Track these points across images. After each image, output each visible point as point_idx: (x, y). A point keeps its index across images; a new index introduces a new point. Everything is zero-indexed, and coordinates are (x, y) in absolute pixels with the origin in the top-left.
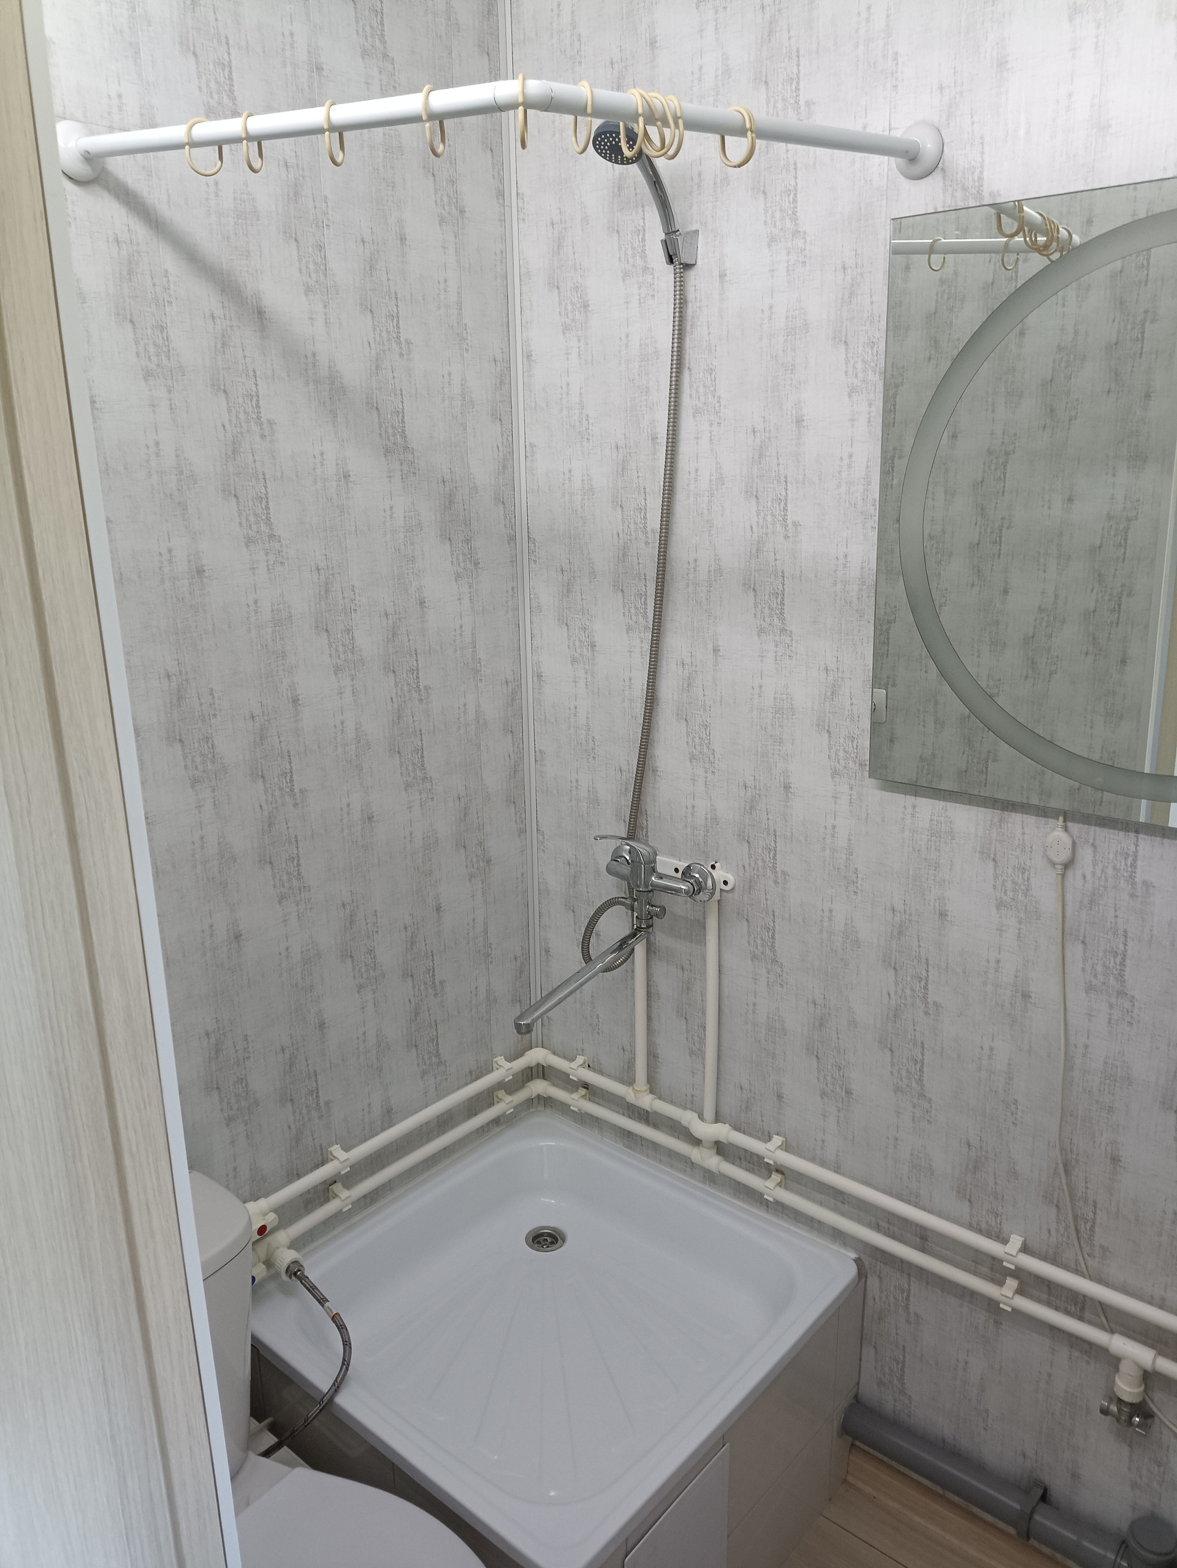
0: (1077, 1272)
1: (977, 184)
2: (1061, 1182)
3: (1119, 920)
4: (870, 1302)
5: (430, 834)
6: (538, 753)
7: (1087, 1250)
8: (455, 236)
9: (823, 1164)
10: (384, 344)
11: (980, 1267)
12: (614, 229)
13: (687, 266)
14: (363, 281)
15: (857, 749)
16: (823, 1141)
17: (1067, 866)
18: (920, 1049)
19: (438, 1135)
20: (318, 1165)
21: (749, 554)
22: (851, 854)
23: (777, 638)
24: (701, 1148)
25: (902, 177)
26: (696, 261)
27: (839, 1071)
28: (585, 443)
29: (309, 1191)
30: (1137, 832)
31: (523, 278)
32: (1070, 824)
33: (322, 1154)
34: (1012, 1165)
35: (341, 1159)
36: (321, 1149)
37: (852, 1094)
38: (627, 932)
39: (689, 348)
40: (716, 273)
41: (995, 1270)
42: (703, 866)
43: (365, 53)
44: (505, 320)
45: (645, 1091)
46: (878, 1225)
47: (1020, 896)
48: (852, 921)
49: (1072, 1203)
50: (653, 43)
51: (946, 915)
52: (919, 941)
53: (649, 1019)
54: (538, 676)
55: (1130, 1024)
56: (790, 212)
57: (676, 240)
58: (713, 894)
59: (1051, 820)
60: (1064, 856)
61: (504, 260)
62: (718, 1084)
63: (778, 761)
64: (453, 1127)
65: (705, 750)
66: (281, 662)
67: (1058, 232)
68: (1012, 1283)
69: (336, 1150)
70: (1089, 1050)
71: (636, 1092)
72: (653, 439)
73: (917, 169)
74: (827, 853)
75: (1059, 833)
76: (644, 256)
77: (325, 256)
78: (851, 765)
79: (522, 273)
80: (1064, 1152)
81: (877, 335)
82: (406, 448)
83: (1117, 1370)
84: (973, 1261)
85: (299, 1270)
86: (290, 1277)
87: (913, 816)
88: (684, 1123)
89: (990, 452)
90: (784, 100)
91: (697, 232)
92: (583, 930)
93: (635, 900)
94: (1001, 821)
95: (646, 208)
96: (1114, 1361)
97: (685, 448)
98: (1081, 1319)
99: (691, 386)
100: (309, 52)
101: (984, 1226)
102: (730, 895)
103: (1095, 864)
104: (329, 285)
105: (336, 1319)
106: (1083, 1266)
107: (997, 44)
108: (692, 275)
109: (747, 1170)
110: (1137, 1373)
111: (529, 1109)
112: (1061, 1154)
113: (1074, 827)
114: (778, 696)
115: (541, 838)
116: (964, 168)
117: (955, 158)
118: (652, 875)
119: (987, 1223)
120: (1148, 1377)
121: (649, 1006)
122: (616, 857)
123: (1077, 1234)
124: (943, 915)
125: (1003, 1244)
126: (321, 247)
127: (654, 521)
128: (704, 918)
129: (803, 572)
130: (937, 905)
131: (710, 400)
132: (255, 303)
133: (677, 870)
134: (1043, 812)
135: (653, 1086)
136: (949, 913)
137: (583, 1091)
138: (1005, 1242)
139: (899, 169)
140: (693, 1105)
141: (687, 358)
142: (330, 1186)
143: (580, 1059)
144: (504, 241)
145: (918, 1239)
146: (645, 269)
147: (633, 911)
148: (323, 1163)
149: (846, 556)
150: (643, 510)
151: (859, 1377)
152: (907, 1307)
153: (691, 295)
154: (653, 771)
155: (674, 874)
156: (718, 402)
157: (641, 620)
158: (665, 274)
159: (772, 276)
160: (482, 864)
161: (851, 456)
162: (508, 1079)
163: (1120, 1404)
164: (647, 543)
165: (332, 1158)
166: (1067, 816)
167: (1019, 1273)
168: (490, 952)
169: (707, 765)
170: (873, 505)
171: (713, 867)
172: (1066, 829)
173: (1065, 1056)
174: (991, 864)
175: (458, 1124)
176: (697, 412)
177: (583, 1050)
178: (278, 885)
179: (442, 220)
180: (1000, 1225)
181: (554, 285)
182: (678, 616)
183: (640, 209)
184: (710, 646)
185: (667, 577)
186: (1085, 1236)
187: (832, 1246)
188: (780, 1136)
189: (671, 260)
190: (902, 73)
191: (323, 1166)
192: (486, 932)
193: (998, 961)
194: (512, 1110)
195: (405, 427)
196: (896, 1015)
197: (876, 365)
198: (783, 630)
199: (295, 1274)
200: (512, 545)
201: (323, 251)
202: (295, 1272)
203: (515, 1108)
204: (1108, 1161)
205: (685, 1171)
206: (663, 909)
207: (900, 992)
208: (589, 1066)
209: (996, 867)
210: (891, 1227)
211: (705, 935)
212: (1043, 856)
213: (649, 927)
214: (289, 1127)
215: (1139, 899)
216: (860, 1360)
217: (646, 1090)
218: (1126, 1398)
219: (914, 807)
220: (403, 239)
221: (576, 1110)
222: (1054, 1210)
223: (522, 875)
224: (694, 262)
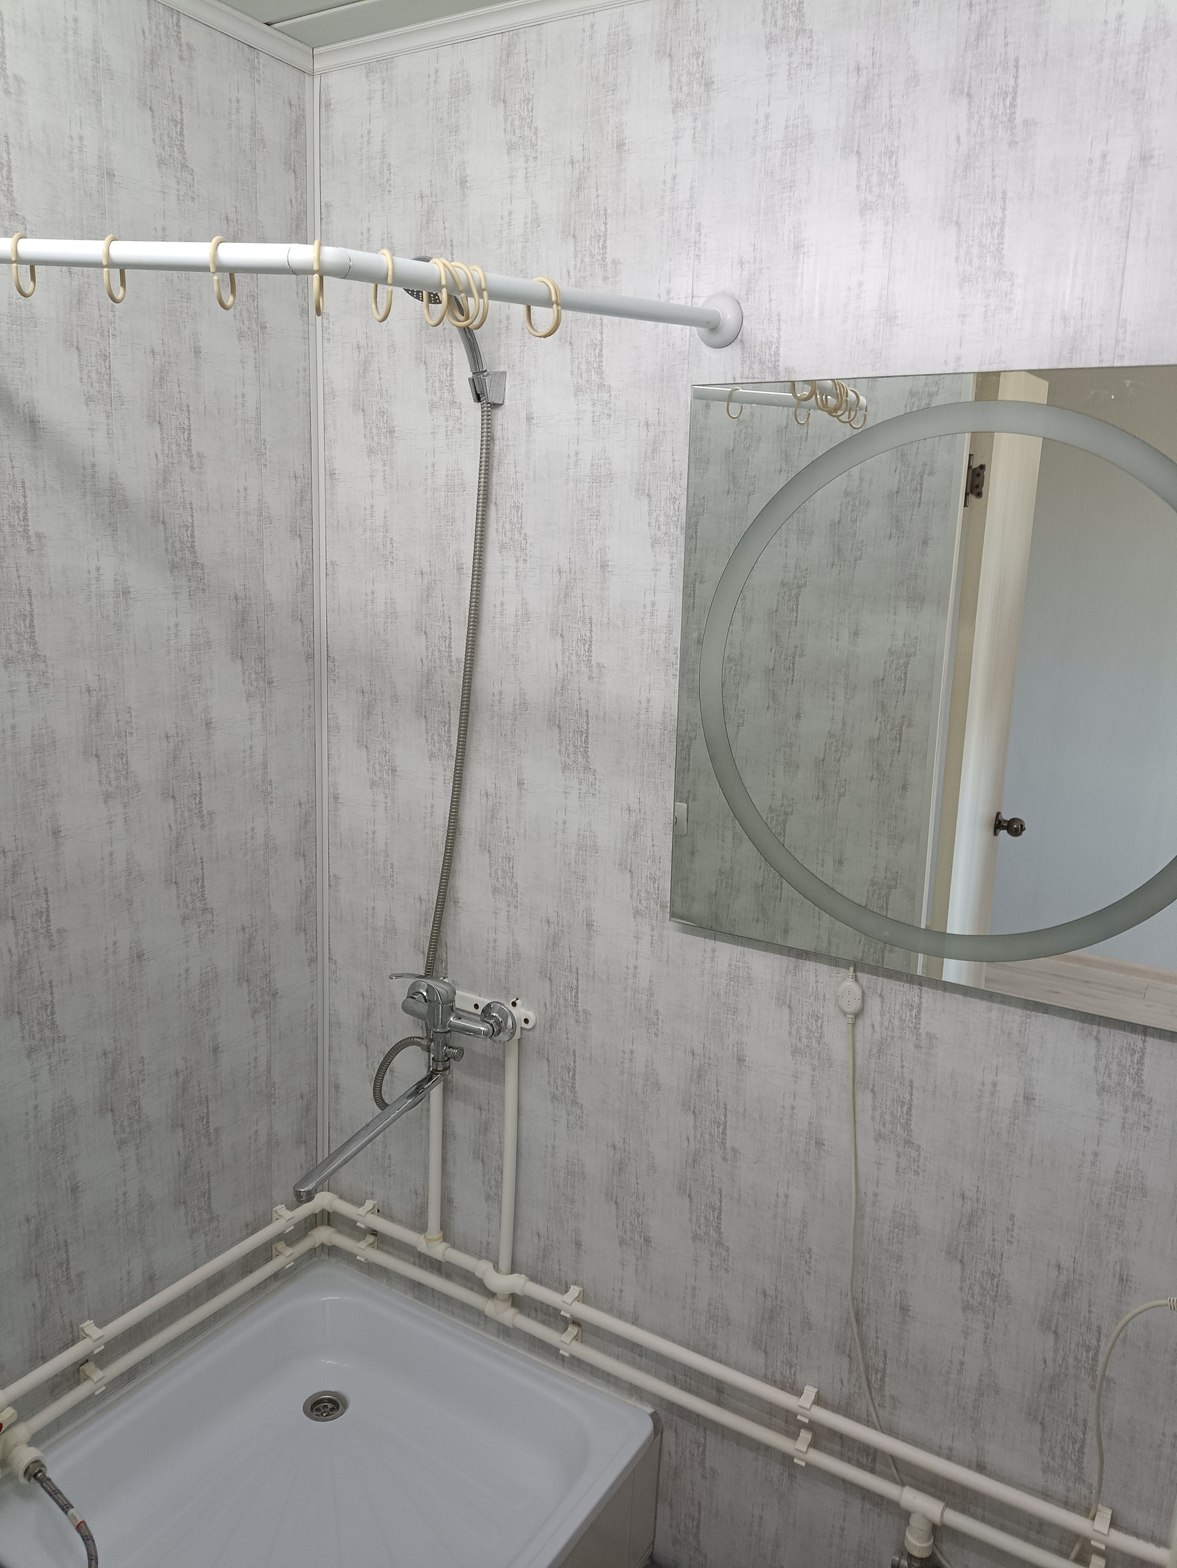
0: (868, 1423)
1: (773, 359)
2: (852, 1332)
3: (905, 1070)
4: (665, 1458)
5: (209, 968)
6: (332, 878)
7: (877, 1399)
8: (255, 352)
9: (621, 1315)
10: (173, 457)
11: (774, 1419)
12: (422, 360)
13: (495, 406)
14: (151, 393)
15: (658, 890)
16: (621, 1291)
17: (857, 1015)
18: (718, 1196)
19: (208, 1299)
20: (67, 1344)
21: (554, 691)
22: (652, 995)
23: (581, 776)
24: (496, 1301)
25: (703, 345)
26: (503, 401)
27: (638, 1217)
28: (389, 566)
29: (56, 1376)
30: (920, 984)
31: (326, 397)
32: (859, 974)
33: (72, 1332)
34: (806, 1314)
35: (95, 1335)
36: (72, 1326)
37: (650, 1241)
38: (424, 1073)
39: (496, 484)
40: (523, 415)
41: (789, 1423)
42: (503, 1005)
43: (161, 162)
44: (307, 437)
45: (438, 1240)
46: (675, 1377)
47: (814, 1044)
48: (652, 1064)
49: (862, 1352)
50: (463, 182)
51: (744, 1060)
52: (717, 1086)
53: (444, 1161)
54: (334, 798)
55: (917, 1173)
56: (596, 366)
57: (483, 381)
58: (513, 1034)
59: (842, 970)
60: (854, 1006)
61: (308, 378)
62: (514, 1231)
63: (581, 898)
64: (225, 1288)
65: (508, 883)
66: (41, 791)
67: (847, 396)
68: (806, 1436)
69: (89, 1327)
70: (879, 1199)
71: (429, 1241)
72: (458, 569)
73: (717, 339)
74: (629, 993)
75: (849, 984)
76: (451, 390)
77: (110, 366)
78: (653, 906)
79: (326, 392)
80: (855, 1302)
81: (679, 492)
82: (195, 564)
83: (908, 1523)
84: (768, 1413)
85: (40, 1471)
86: (29, 1480)
87: (712, 959)
88: (478, 1274)
89: (784, 584)
90: (592, 256)
91: (504, 373)
92: (377, 1066)
93: (431, 1040)
94: (796, 967)
95: (454, 344)
96: (905, 1515)
97: (491, 581)
98: (872, 1471)
99: (497, 521)
100: (99, 157)
101: (778, 1376)
102: (531, 1033)
103: (882, 1014)
104: (113, 395)
105: (81, 1528)
106: (875, 1418)
107: (794, 228)
108: (499, 415)
109: (543, 1322)
110: (927, 1528)
111: (311, 1259)
112: (853, 1304)
113: (864, 977)
114: (581, 832)
115: (333, 967)
116: (762, 342)
117: (753, 332)
118: (450, 1015)
119: (781, 1373)
120: (937, 1531)
121: (444, 1147)
122: (413, 994)
123: (868, 1385)
124: (741, 1060)
125: (797, 1396)
126: (105, 357)
127: (459, 651)
128: (504, 1057)
129: (607, 713)
130: (735, 1049)
131: (517, 536)
132: (27, 412)
133: (476, 1006)
134: (835, 962)
135: (447, 1235)
136: (747, 1059)
137: (370, 1239)
138: (799, 1393)
139: (700, 336)
140: (488, 1253)
141: (494, 493)
142: (81, 1366)
143: (369, 1204)
144: (307, 358)
145: (714, 1392)
146: (453, 403)
147: (429, 1051)
148: (74, 1342)
149: (648, 701)
150: (448, 639)
151: (654, 1537)
152: (703, 1461)
153: (498, 433)
154: (454, 902)
155: (473, 1010)
156: (524, 539)
157: (444, 747)
158: (473, 412)
159: (578, 424)
160: (267, 998)
161: (653, 604)
162: (289, 1230)
163: (911, 1559)
164: (451, 672)
165: (84, 1335)
166: (858, 966)
167: (813, 1426)
168: (273, 1092)
169: (510, 899)
170: (675, 654)
171: (514, 1004)
172: (856, 979)
173: (856, 1204)
174: (787, 1011)
175: (231, 1284)
176: (503, 547)
177: (372, 1194)
178: (28, 1037)
179: (241, 335)
180: (795, 1375)
181: (360, 408)
182: (482, 746)
183: (448, 344)
184: (515, 779)
185: (472, 707)
186: (876, 1386)
187: (628, 1401)
188: (577, 1285)
189: (478, 398)
190: (705, 243)
191: (73, 1345)
192: (269, 1071)
193: (793, 1108)
194: (292, 1263)
195: (194, 542)
196: (695, 1160)
197: (678, 520)
198: (587, 769)
199: (35, 1476)
200: (310, 663)
201: (108, 360)
202: (36, 1473)
203: (295, 1260)
204: (898, 1310)
205: (478, 1323)
206: (461, 1051)
207: (699, 1137)
208: (378, 1211)
209: (791, 1013)
210: (688, 1379)
211: (504, 1074)
212: (835, 1005)
213: (445, 1069)
214: (34, 1305)
215: (924, 1050)
216: (655, 1517)
217: (439, 1238)
218: (916, 1554)
219: (714, 951)
220: (197, 352)
221: (363, 1260)
222: (846, 1360)
223: (312, 1006)
224: (501, 403)
